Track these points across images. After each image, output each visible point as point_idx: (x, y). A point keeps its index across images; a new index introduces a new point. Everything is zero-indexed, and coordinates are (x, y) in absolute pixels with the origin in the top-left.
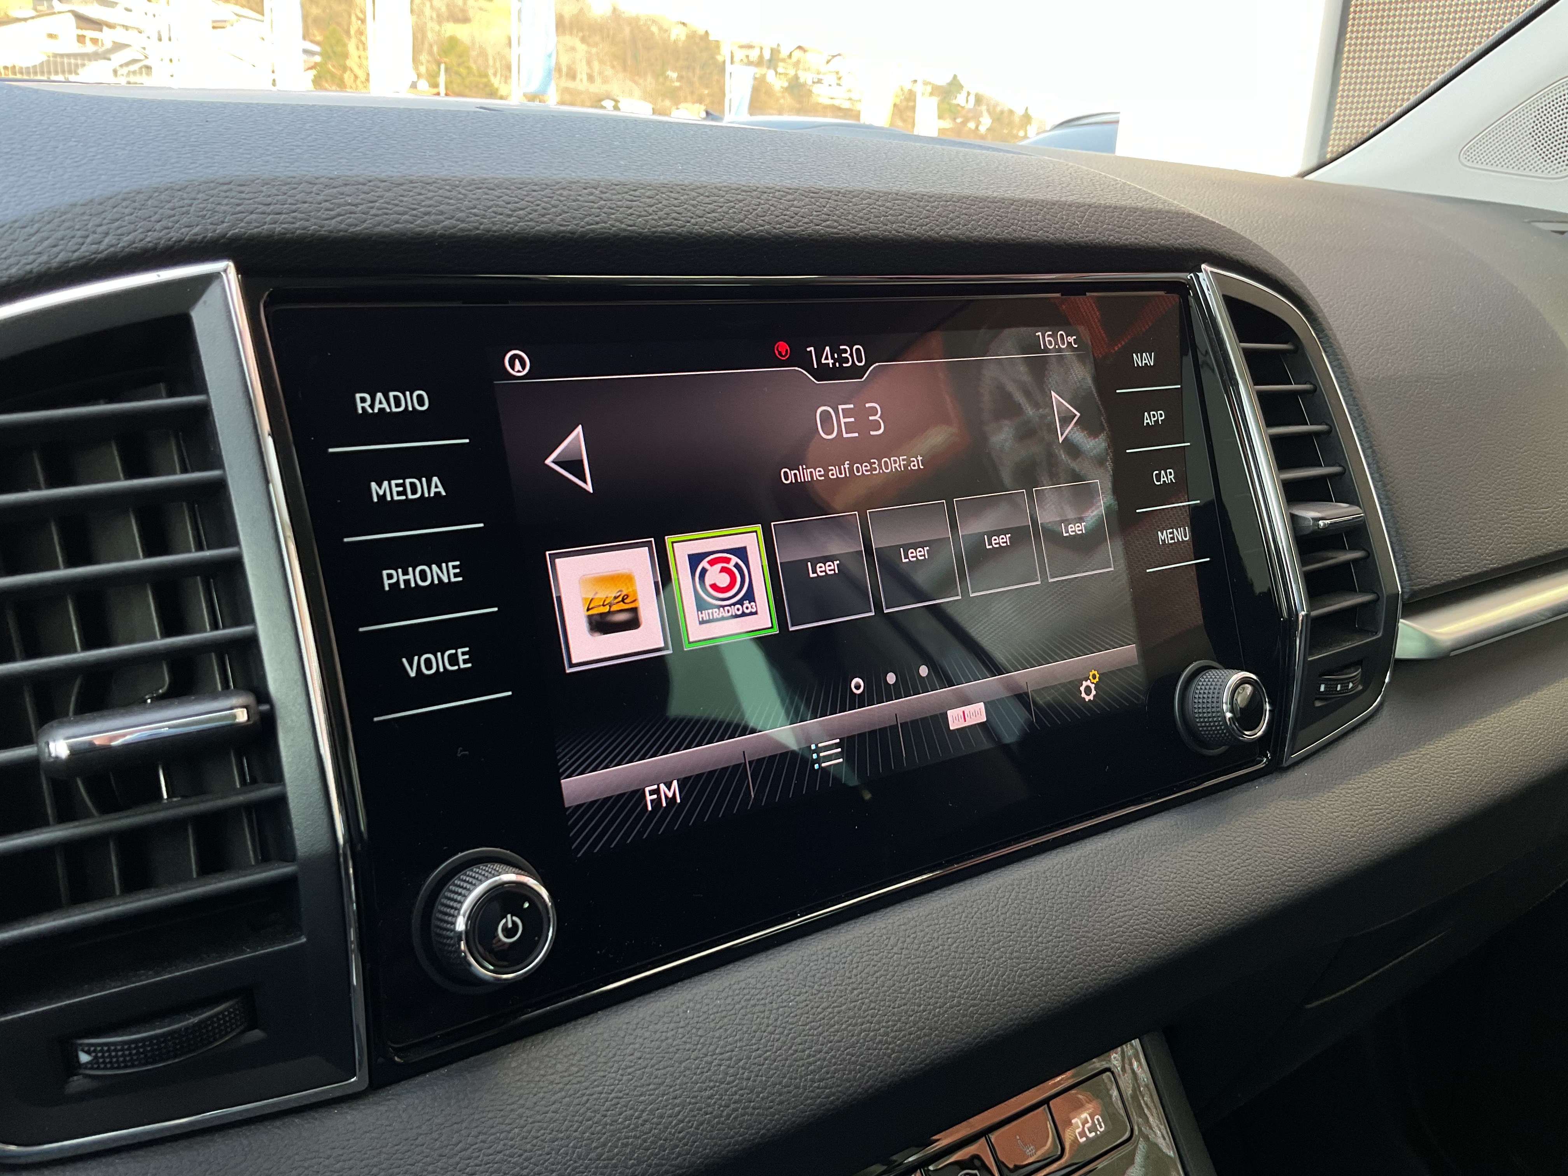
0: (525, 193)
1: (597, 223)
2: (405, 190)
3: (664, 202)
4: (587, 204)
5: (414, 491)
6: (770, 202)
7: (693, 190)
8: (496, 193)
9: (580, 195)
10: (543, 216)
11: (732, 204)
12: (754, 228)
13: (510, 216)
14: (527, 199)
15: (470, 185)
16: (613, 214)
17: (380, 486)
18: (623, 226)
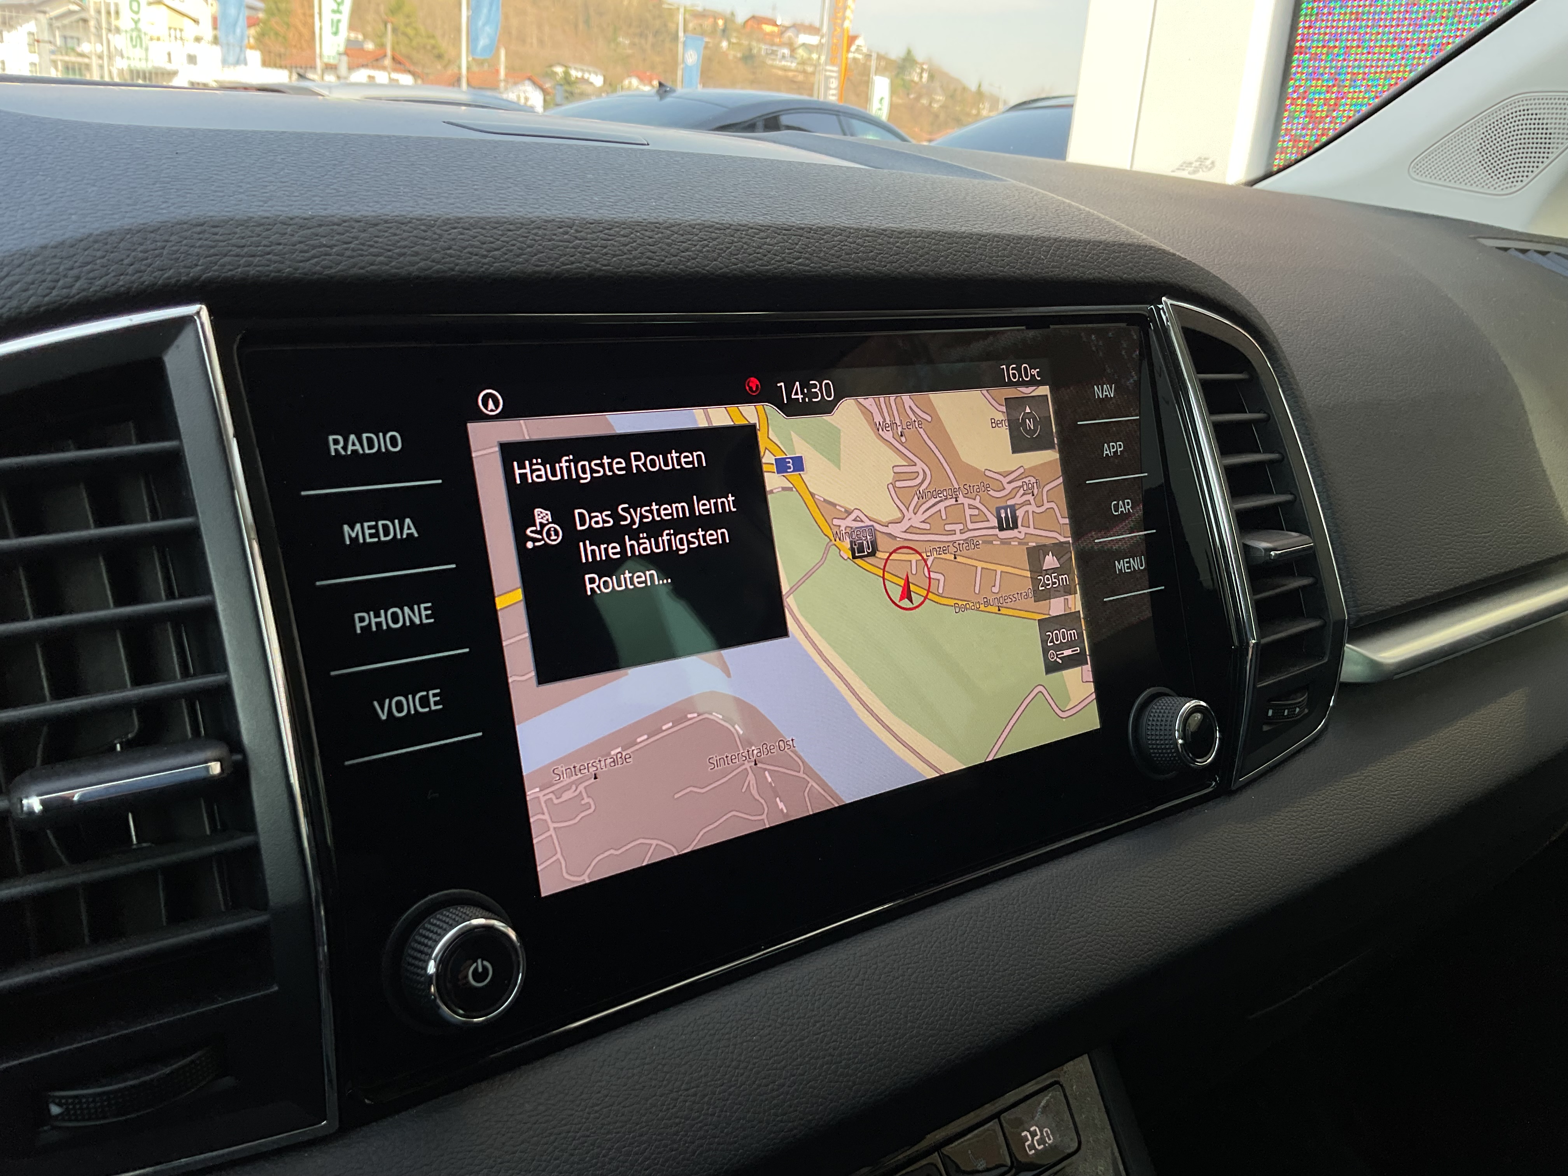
0: (500, 233)
1: (573, 263)
2: (380, 231)
3: (639, 241)
4: (561, 244)
5: (386, 534)
6: (744, 240)
7: (667, 228)
8: (471, 233)
9: (555, 235)
10: (518, 256)
11: (706, 242)
12: (727, 267)
13: (485, 257)
14: (503, 239)
15: (445, 225)
16: (588, 253)
17: (353, 530)
18: (598, 266)
